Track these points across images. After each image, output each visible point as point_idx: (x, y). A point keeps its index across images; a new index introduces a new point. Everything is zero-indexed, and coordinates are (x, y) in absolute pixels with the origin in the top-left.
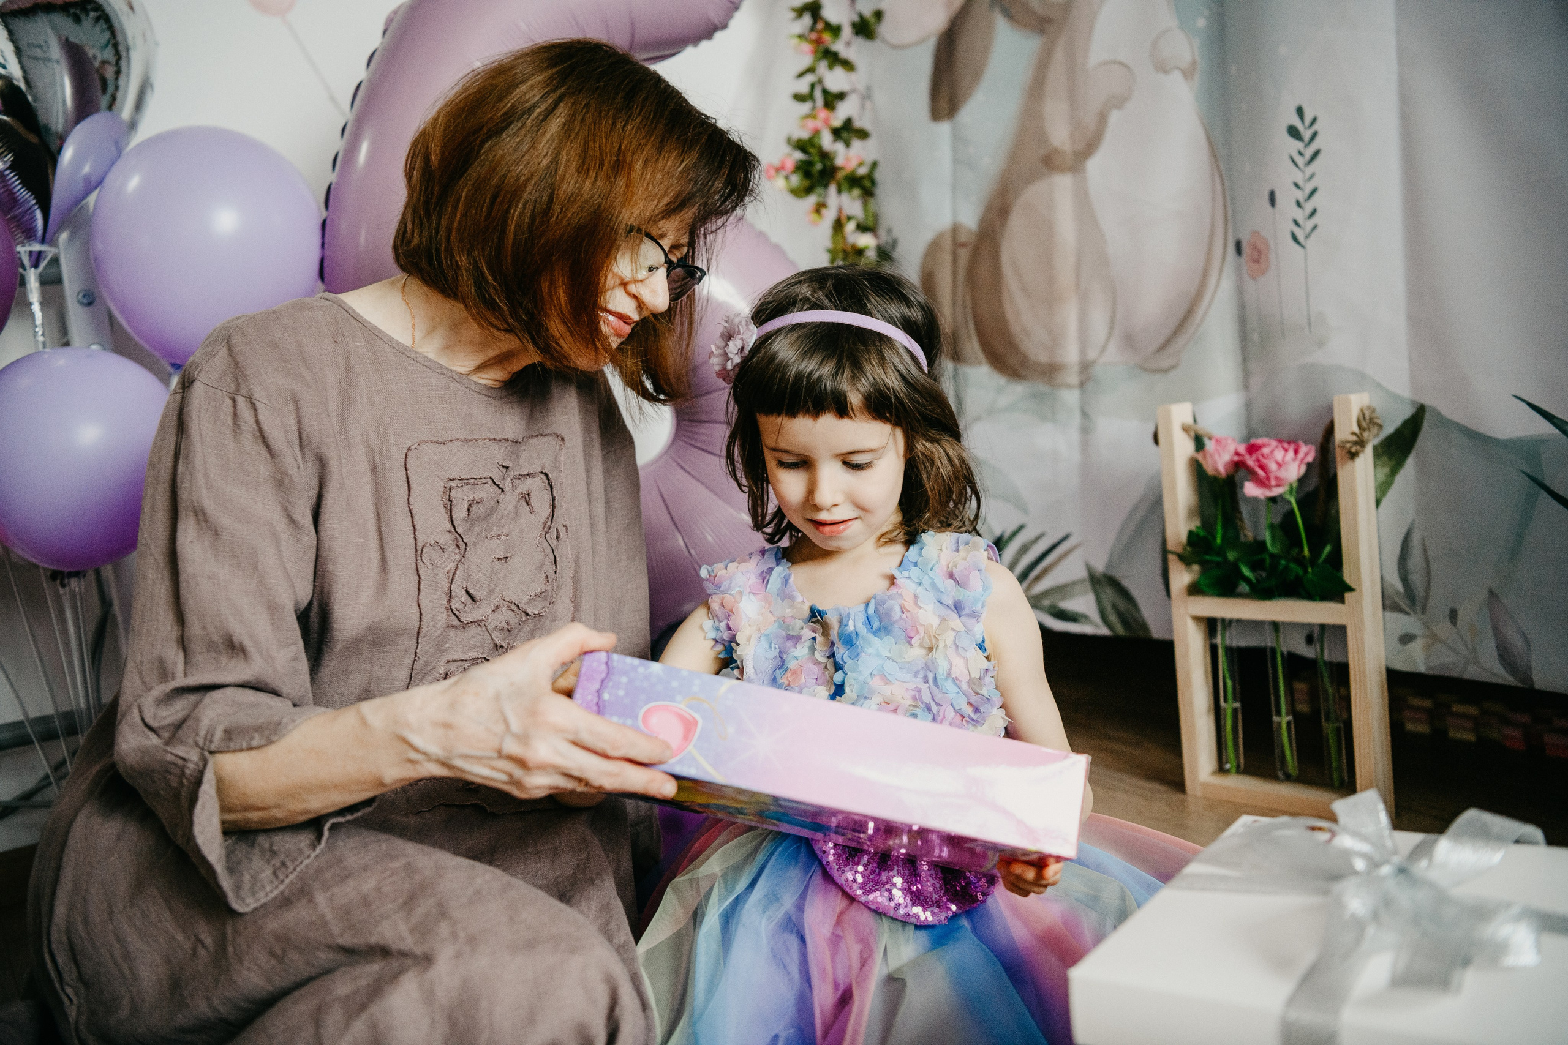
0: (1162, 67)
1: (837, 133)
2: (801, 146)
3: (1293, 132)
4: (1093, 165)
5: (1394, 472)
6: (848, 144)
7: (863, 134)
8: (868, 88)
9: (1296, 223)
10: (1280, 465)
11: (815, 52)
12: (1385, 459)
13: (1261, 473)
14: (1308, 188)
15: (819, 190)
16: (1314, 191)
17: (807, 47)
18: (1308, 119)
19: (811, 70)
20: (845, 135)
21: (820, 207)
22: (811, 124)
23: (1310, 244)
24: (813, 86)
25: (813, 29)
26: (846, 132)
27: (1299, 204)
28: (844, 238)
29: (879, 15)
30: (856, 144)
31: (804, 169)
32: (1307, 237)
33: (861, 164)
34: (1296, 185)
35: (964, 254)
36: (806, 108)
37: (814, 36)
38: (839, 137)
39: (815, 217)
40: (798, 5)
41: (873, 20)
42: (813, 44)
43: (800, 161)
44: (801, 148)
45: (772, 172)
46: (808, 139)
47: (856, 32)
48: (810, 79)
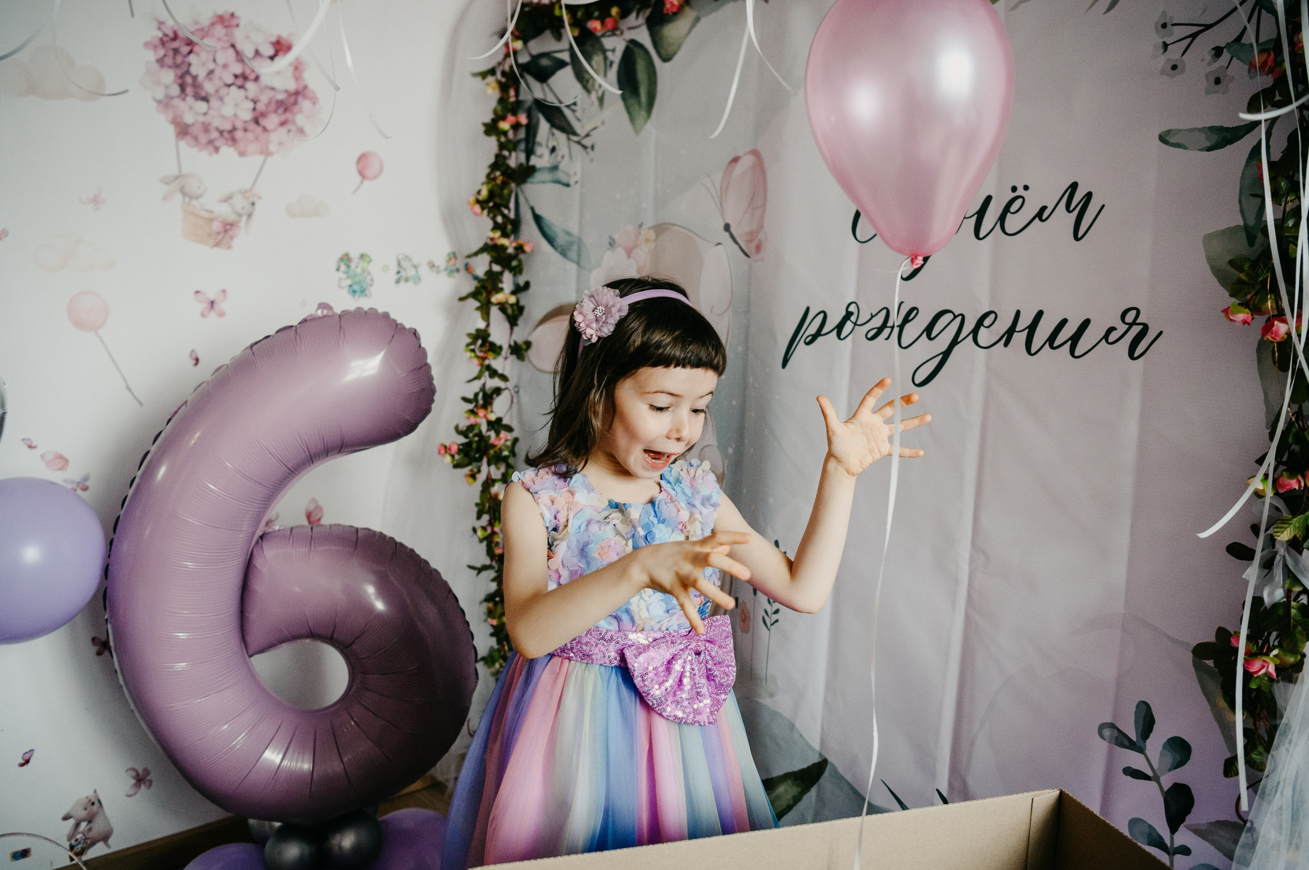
1: (490, 424)
6: (498, 433)
8: (516, 386)
9: (767, 612)
11: (482, 365)
15: (475, 463)
17: (476, 362)
19: (478, 377)
20: (497, 427)
22: (473, 420)
23: (773, 630)
24: (477, 392)
25: (482, 346)
26: (497, 425)
28: (487, 494)
29: (528, 344)
30: (504, 433)
31: (465, 448)
32: (772, 623)
33: (506, 440)
36: (471, 406)
37: (481, 354)
38: (493, 428)
39: (471, 480)
40: (473, 331)
41: (524, 347)
42: (480, 360)
43: (462, 444)
44: (464, 433)
45: (443, 451)
46: (471, 428)
47: (512, 353)
48: (476, 386)
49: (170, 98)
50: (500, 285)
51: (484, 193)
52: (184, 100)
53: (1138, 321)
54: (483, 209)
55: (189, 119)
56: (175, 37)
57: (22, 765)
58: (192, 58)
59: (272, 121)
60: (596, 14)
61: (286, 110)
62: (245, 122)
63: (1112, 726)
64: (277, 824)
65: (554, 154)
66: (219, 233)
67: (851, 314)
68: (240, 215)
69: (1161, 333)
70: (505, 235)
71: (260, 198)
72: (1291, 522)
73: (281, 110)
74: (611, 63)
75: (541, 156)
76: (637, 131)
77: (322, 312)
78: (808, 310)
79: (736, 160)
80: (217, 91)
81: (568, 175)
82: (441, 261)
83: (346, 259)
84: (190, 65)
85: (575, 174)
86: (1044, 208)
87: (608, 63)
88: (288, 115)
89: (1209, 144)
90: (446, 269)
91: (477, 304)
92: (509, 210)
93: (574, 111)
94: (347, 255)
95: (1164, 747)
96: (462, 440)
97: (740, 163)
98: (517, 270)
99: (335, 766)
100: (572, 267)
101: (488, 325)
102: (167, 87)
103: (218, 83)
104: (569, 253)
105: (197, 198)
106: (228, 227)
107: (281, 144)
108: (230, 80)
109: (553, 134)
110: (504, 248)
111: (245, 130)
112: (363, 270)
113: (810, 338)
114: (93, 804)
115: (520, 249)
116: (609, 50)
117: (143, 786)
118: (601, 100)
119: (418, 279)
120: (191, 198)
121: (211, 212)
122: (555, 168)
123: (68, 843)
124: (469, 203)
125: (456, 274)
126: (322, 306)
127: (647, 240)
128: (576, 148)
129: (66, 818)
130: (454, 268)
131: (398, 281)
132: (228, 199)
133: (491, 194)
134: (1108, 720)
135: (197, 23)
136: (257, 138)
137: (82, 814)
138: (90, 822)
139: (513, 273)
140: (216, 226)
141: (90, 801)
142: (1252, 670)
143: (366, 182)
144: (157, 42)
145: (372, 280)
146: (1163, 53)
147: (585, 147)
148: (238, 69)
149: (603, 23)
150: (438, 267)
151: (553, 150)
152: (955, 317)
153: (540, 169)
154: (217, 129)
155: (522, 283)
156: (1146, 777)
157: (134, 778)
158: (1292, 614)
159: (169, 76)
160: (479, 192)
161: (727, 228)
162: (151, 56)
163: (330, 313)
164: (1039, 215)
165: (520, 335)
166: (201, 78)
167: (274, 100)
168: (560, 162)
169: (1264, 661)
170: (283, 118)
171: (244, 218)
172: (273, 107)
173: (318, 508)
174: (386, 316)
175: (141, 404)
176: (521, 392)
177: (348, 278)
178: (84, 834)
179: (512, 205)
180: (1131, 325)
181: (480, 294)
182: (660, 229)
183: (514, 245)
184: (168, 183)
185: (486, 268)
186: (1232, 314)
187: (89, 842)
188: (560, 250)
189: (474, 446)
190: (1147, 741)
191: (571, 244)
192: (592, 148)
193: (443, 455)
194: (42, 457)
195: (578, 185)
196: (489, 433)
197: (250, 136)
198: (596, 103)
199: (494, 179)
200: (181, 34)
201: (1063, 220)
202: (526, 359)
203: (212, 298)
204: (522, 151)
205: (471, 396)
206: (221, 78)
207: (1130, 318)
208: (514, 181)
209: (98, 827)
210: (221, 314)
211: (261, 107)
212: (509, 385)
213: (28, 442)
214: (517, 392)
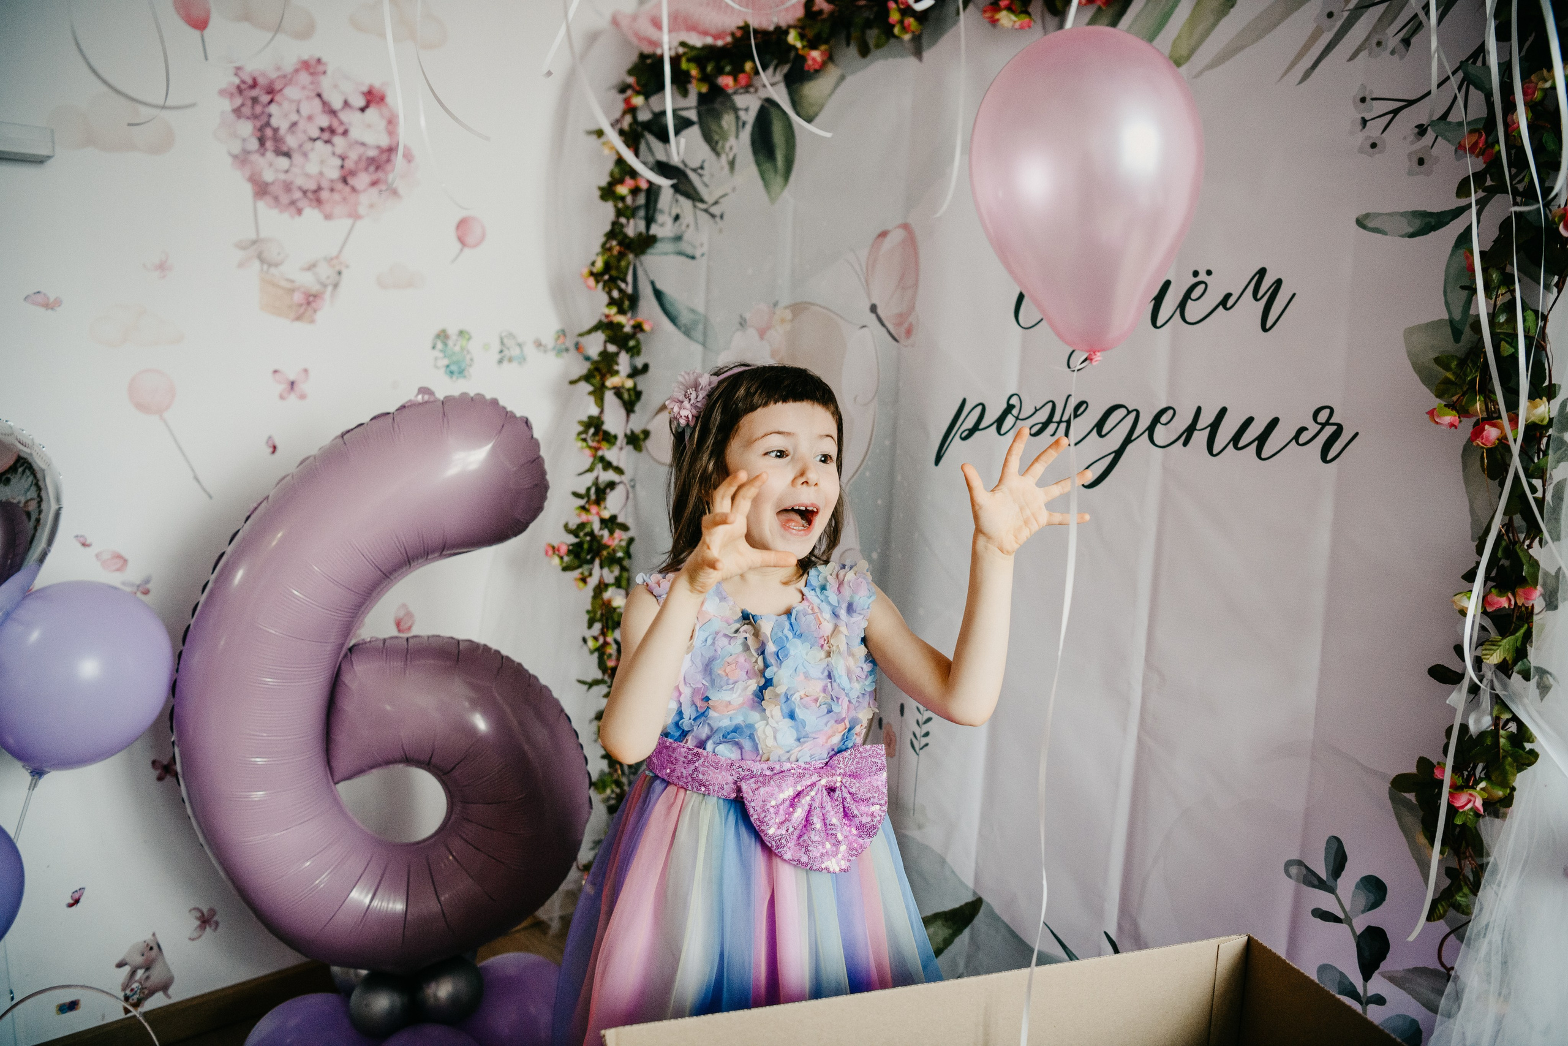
1: (603, 521)
6: (611, 533)
8: (632, 480)
9: (915, 735)
11: (594, 456)
15: (587, 565)
17: (588, 452)
19: (590, 470)
20: (610, 525)
22: (584, 517)
23: (922, 755)
24: (589, 486)
25: (594, 434)
26: (610, 523)
28: (601, 602)
29: (646, 434)
30: (619, 533)
31: (576, 549)
32: (921, 747)
33: (621, 542)
36: (582, 502)
37: (594, 444)
38: (607, 527)
39: (581, 584)
40: (585, 419)
41: (642, 436)
42: (593, 451)
43: (572, 545)
44: (575, 533)
45: (550, 552)
46: (582, 526)
47: (628, 443)
48: (589, 479)
49: (246, 152)
50: (616, 368)
51: (599, 265)
52: (263, 155)
53: (1331, 421)
54: (597, 282)
55: (268, 176)
56: (254, 85)
57: (71, 905)
58: (273, 109)
59: (362, 180)
60: (728, 69)
61: (377, 168)
62: (332, 181)
63: (1300, 863)
64: (364, 972)
65: (678, 223)
66: (301, 305)
67: (1013, 406)
68: (325, 286)
69: (1357, 434)
70: (621, 311)
71: (347, 267)
72: (1500, 643)
73: (372, 169)
74: (744, 124)
75: (662, 225)
76: (772, 200)
77: (423, 398)
78: (964, 402)
79: (884, 234)
80: (301, 146)
81: (694, 247)
82: (549, 340)
83: (443, 336)
84: (270, 116)
85: (702, 245)
86: (1228, 296)
87: (740, 124)
88: (380, 174)
89: (1411, 230)
90: (554, 348)
91: (590, 388)
92: (627, 284)
93: (701, 175)
94: (444, 331)
95: (1357, 887)
96: (572, 539)
97: (889, 238)
98: (635, 351)
99: (430, 905)
100: (697, 348)
101: (602, 412)
102: (244, 140)
103: (302, 137)
104: (693, 333)
105: (277, 265)
106: (311, 299)
107: (372, 206)
108: (315, 133)
109: (677, 201)
110: (620, 326)
111: (332, 190)
112: (462, 349)
113: (966, 433)
114: (151, 948)
115: (638, 327)
116: (741, 109)
117: (208, 928)
118: (732, 164)
119: (522, 360)
120: (270, 265)
121: (292, 281)
122: (678, 238)
123: (123, 994)
124: (582, 275)
125: (565, 354)
126: (423, 390)
127: (783, 321)
128: (703, 217)
129: (120, 965)
130: (563, 347)
131: (500, 361)
132: (311, 267)
133: (607, 267)
134: (1295, 856)
135: (278, 69)
136: (344, 199)
137: (139, 960)
138: (147, 969)
139: (630, 354)
140: (298, 297)
141: (148, 945)
142: (1457, 804)
143: (467, 250)
144: (234, 90)
145: (472, 360)
146: (1361, 130)
147: (713, 216)
148: (324, 121)
149: (736, 80)
150: (545, 346)
151: (677, 218)
152: (1129, 412)
153: (662, 239)
154: (300, 188)
155: (640, 365)
156: (1337, 920)
157: (198, 919)
158: (1501, 744)
159: (247, 128)
160: (593, 264)
161: (873, 309)
162: (227, 105)
163: (432, 399)
164: (1224, 302)
165: (637, 423)
166: (282, 132)
167: (364, 158)
168: (685, 232)
169: (1471, 795)
170: (374, 177)
171: (330, 289)
172: (363, 164)
173: (409, 614)
174: (494, 402)
175: (210, 497)
176: (638, 487)
177: (445, 357)
178: (141, 983)
179: (630, 278)
180: (1324, 425)
181: (594, 377)
182: (797, 309)
183: (632, 322)
184: (244, 248)
185: (600, 348)
186: (1438, 416)
187: (146, 992)
188: (683, 329)
189: (586, 546)
190: (1338, 880)
191: (695, 323)
192: (722, 217)
193: (550, 556)
194: (97, 556)
195: (705, 258)
196: (602, 532)
197: (337, 196)
198: (727, 168)
199: (610, 249)
200: (262, 81)
201: (1250, 309)
202: (644, 451)
203: (292, 378)
204: (641, 218)
205: (582, 491)
206: (305, 132)
207: (1323, 416)
208: (632, 252)
209: (157, 974)
210: (303, 397)
211: (350, 164)
212: (624, 478)
213: (82, 540)
214: (633, 487)
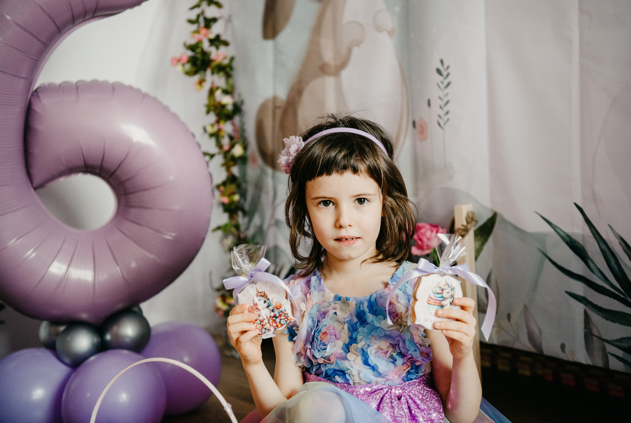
0: (379, 29)
1: (211, 41)
2: (192, 48)
3: (439, 72)
4: (345, 73)
5: (483, 244)
6: (218, 48)
7: (226, 44)
8: (229, 15)
9: (440, 117)
10: (428, 239)
12: (479, 237)
13: (420, 243)
14: (445, 100)
15: (202, 72)
16: (448, 102)
18: (446, 64)
19: (197, 6)
20: (217, 43)
21: (201, 82)
22: (197, 37)
23: (446, 127)
24: (198, 16)
26: (217, 41)
27: (441, 108)
28: (214, 99)
30: (223, 49)
31: (193, 61)
32: (445, 124)
33: (225, 58)
34: (440, 98)
35: (279, 113)
36: (194, 27)
38: (213, 44)
39: (199, 87)
43: (190, 56)
45: (175, 62)
46: (196, 44)
48: (197, 11)
96: (190, 53)
189: (200, 59)
193: (175, 65)
196: (210, 49)
205: (194, 19)
212: (223, 12)
